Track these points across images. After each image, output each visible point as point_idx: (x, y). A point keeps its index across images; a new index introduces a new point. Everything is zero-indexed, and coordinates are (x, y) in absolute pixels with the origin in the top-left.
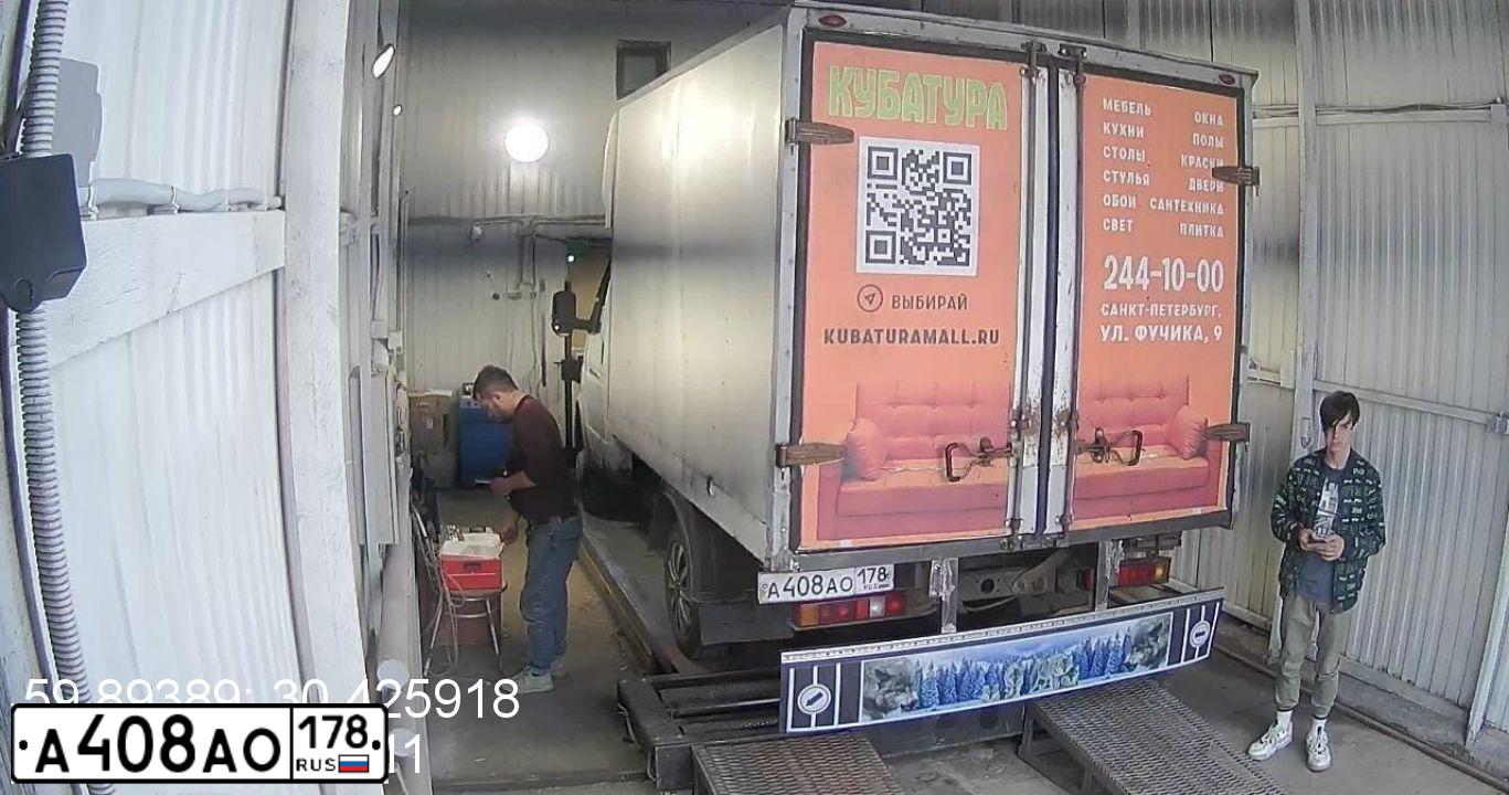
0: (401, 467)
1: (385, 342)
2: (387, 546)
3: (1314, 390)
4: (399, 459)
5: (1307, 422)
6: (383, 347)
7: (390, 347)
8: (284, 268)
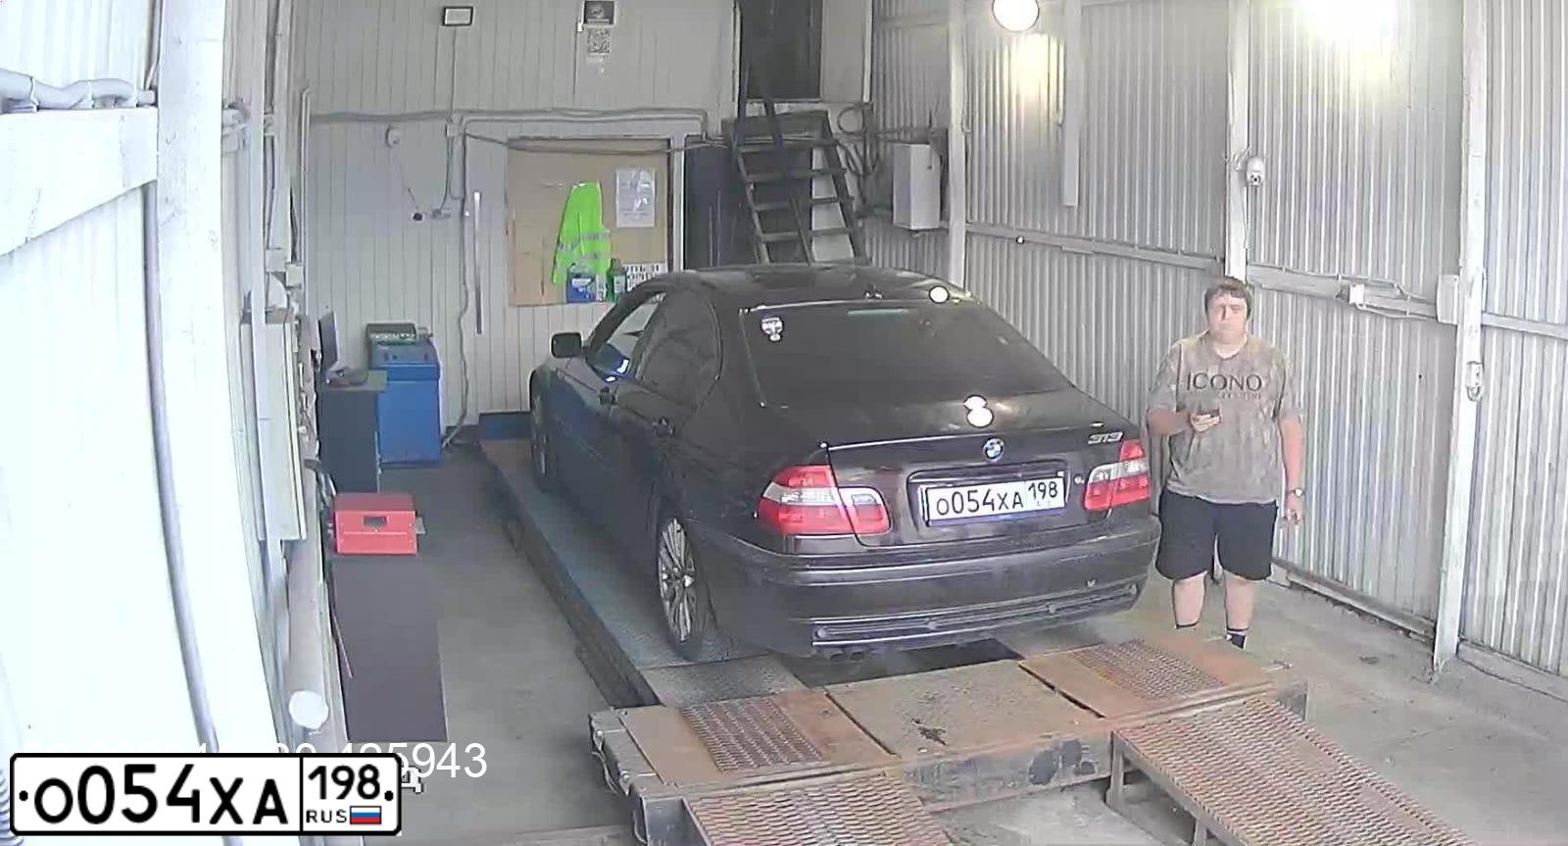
0: (305, 439)
1: (282, 277)
3: (1483, 326)
4: (302, 429)
5: (1474, 366)
7: (287, 283)
8: (155, 182)
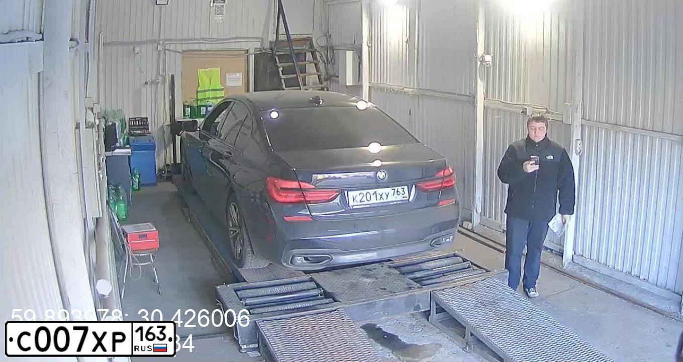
0: (101, 176)
1: (92, 109)
2: (97, 219)
3: (582, 125)
4: (100, 171)
5: (579, 142)
6: (91, 112)
7: (94, 112)
8: (43, 71)
